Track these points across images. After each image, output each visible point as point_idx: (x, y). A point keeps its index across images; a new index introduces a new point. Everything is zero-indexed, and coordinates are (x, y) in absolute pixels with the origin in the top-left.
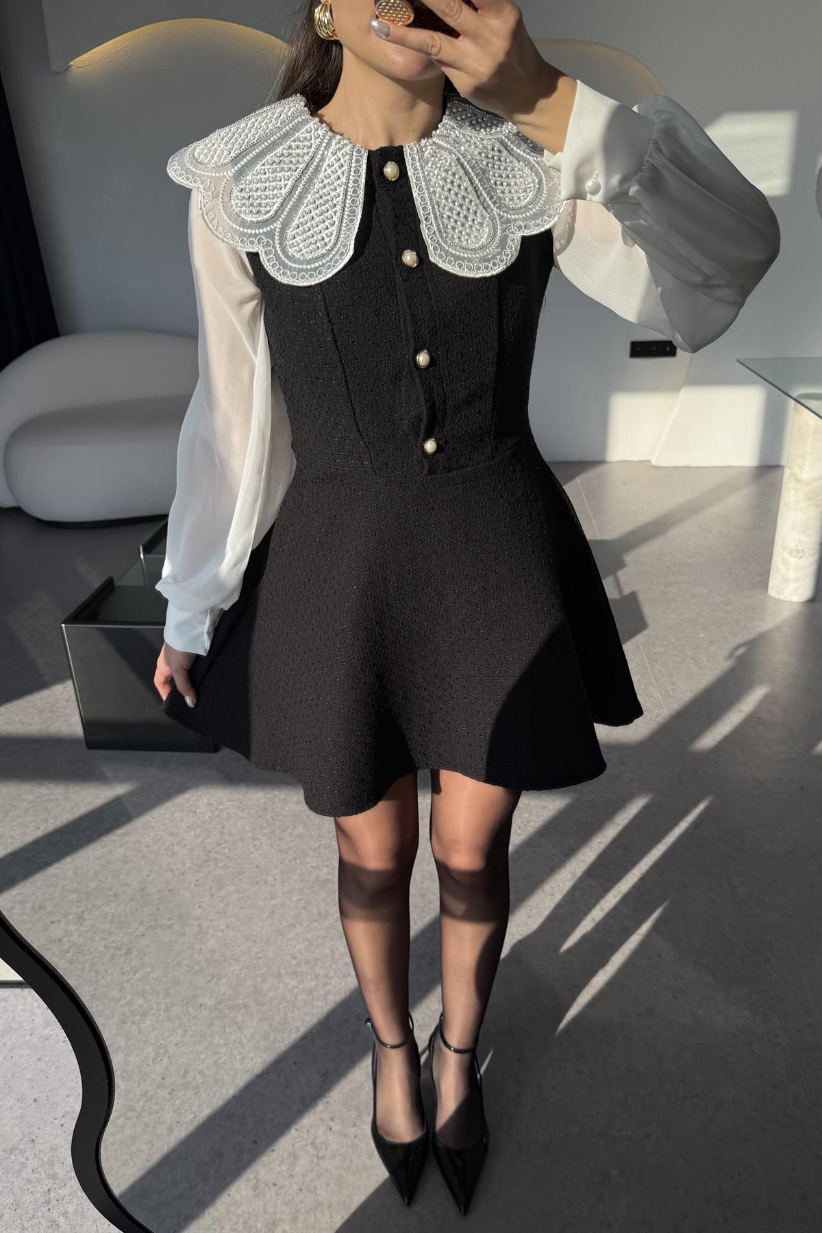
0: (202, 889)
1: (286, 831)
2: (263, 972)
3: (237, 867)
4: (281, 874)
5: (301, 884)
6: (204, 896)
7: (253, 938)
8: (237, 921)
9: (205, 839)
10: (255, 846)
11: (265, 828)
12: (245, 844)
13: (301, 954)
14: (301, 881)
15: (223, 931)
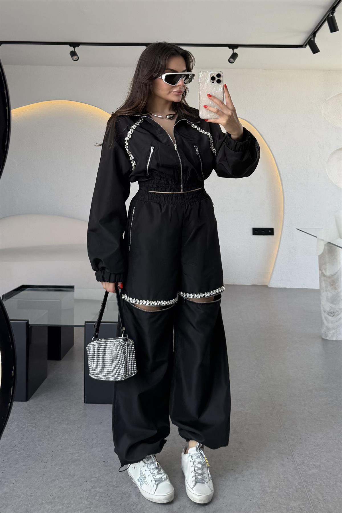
0: (5, 464)
1: (58, 437)
2: (33, 502)
3: (28, 454)
4: (51, 457)
5: (62, 461)
6: (5, 468)
7: (30, 487)
8: (23, 479)
9: (12, 441)
10: (39, 444)
11: (47, 436)
12: (34, 443)
13: (56, 494)
14: (62, 460)
15: (13, 484)
